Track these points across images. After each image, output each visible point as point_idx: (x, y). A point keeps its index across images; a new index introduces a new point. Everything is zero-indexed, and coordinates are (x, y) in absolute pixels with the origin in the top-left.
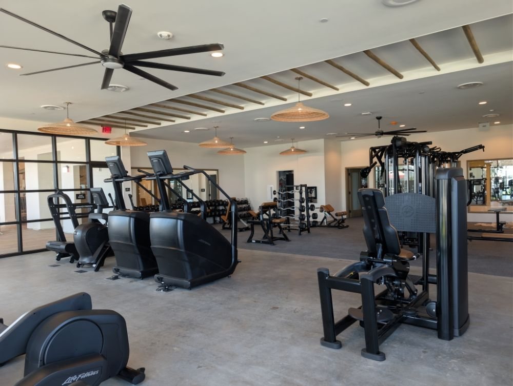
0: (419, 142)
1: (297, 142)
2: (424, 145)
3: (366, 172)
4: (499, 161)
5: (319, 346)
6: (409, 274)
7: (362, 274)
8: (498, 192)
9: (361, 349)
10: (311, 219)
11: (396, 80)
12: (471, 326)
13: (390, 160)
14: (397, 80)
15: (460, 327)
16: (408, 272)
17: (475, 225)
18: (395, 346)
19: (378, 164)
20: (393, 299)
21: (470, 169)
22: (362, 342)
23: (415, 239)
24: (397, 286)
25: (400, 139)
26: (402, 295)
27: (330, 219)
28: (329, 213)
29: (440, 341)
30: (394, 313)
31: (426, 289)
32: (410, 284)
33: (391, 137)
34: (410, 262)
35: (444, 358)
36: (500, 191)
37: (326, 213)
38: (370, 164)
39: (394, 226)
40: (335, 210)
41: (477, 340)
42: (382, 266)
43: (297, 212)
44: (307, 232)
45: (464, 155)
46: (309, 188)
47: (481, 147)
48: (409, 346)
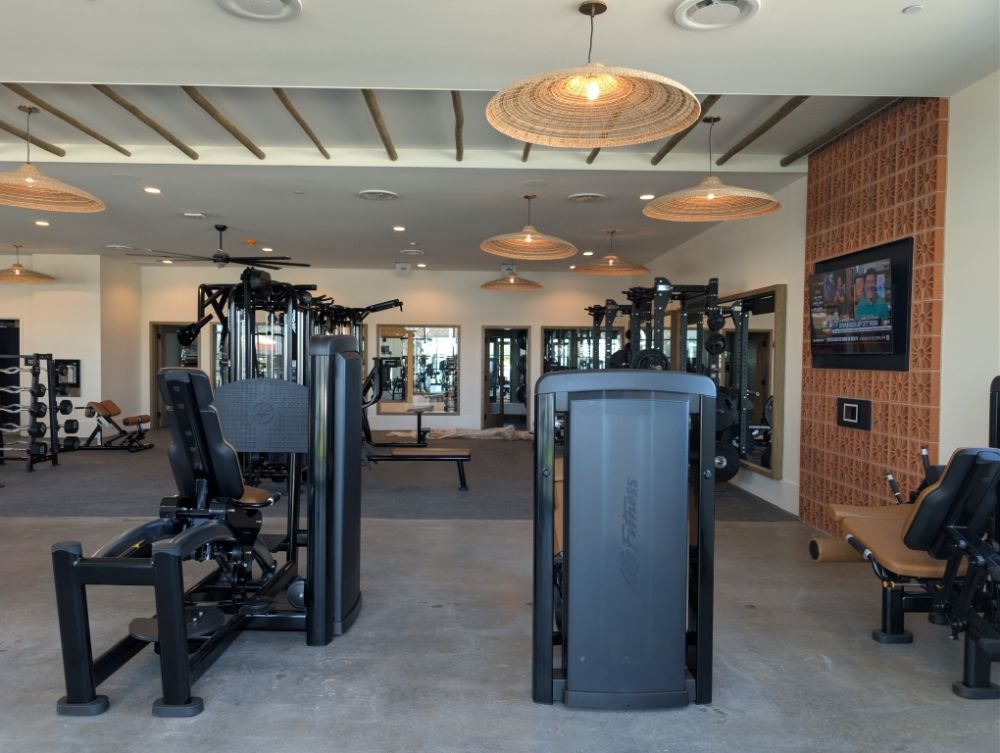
0: (293, 284)
1: (30, 254)
2: (304, 289)
3: (191, 335)
4: (427, 330)
5: (53, 718)
6: (261, 532)
7: (157, 546)
8: (423, 380)
9: (152, 702)
10: (62, 434)
11: (251, 160)
12: (363, 612)
13: (238, 313)
14: (253, 160)
15: (344, 618)
16: (258, 530)
17: (388, 435)
18: (226, 678)
19: (216, 319)
20: (230, 586)
21: (384, 340)
22: (155, 686)
23: (284, 465)
24: (236, 559)
25: (259, 274)
26: (248, 575)
27: (109, 431)
28: (108, 419)
29: (311, 649)
30: (227, 613)
31: (292, 558)
32: (263, 552)
33: (241, 269)
34: (261, 509)
35: (313, 679)
36: (428, 378)
37: (102, 419)
38: (199, 319)
39: (231, 443)
40: (122, 413)
41: (370, 634)
42: (204, 524)
43: (26, 418)
44: (50, 462)
45: (371, 315)
46: (59, 362)
47: (397, 303)
48: (253, 671)
